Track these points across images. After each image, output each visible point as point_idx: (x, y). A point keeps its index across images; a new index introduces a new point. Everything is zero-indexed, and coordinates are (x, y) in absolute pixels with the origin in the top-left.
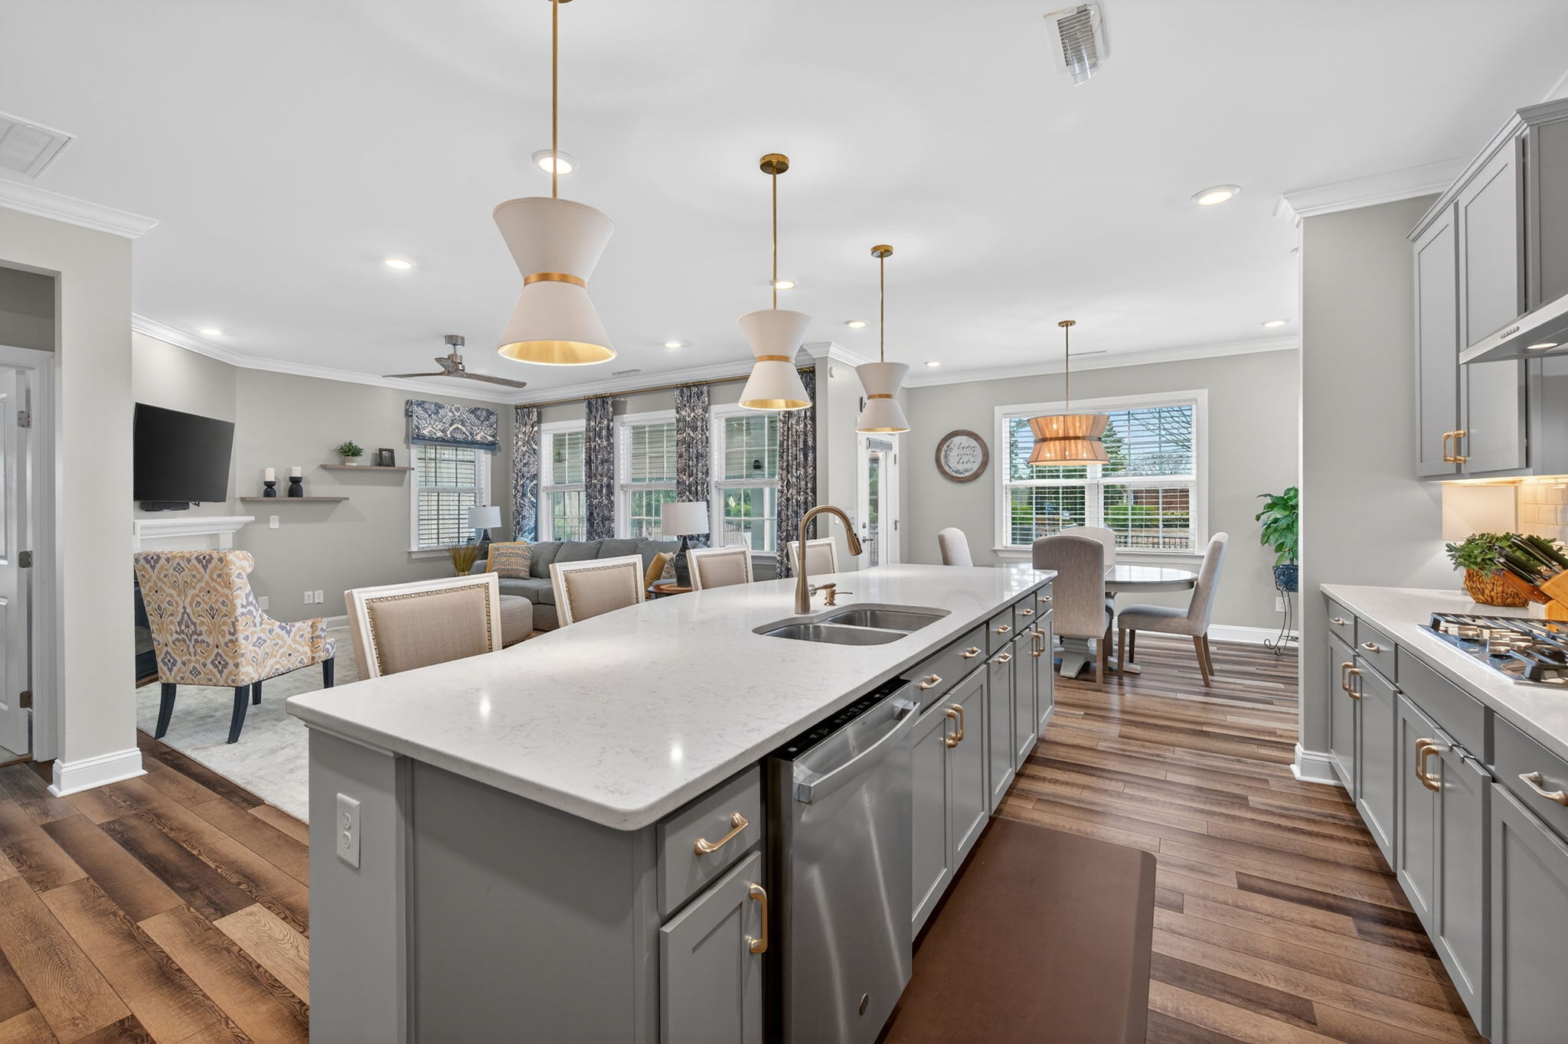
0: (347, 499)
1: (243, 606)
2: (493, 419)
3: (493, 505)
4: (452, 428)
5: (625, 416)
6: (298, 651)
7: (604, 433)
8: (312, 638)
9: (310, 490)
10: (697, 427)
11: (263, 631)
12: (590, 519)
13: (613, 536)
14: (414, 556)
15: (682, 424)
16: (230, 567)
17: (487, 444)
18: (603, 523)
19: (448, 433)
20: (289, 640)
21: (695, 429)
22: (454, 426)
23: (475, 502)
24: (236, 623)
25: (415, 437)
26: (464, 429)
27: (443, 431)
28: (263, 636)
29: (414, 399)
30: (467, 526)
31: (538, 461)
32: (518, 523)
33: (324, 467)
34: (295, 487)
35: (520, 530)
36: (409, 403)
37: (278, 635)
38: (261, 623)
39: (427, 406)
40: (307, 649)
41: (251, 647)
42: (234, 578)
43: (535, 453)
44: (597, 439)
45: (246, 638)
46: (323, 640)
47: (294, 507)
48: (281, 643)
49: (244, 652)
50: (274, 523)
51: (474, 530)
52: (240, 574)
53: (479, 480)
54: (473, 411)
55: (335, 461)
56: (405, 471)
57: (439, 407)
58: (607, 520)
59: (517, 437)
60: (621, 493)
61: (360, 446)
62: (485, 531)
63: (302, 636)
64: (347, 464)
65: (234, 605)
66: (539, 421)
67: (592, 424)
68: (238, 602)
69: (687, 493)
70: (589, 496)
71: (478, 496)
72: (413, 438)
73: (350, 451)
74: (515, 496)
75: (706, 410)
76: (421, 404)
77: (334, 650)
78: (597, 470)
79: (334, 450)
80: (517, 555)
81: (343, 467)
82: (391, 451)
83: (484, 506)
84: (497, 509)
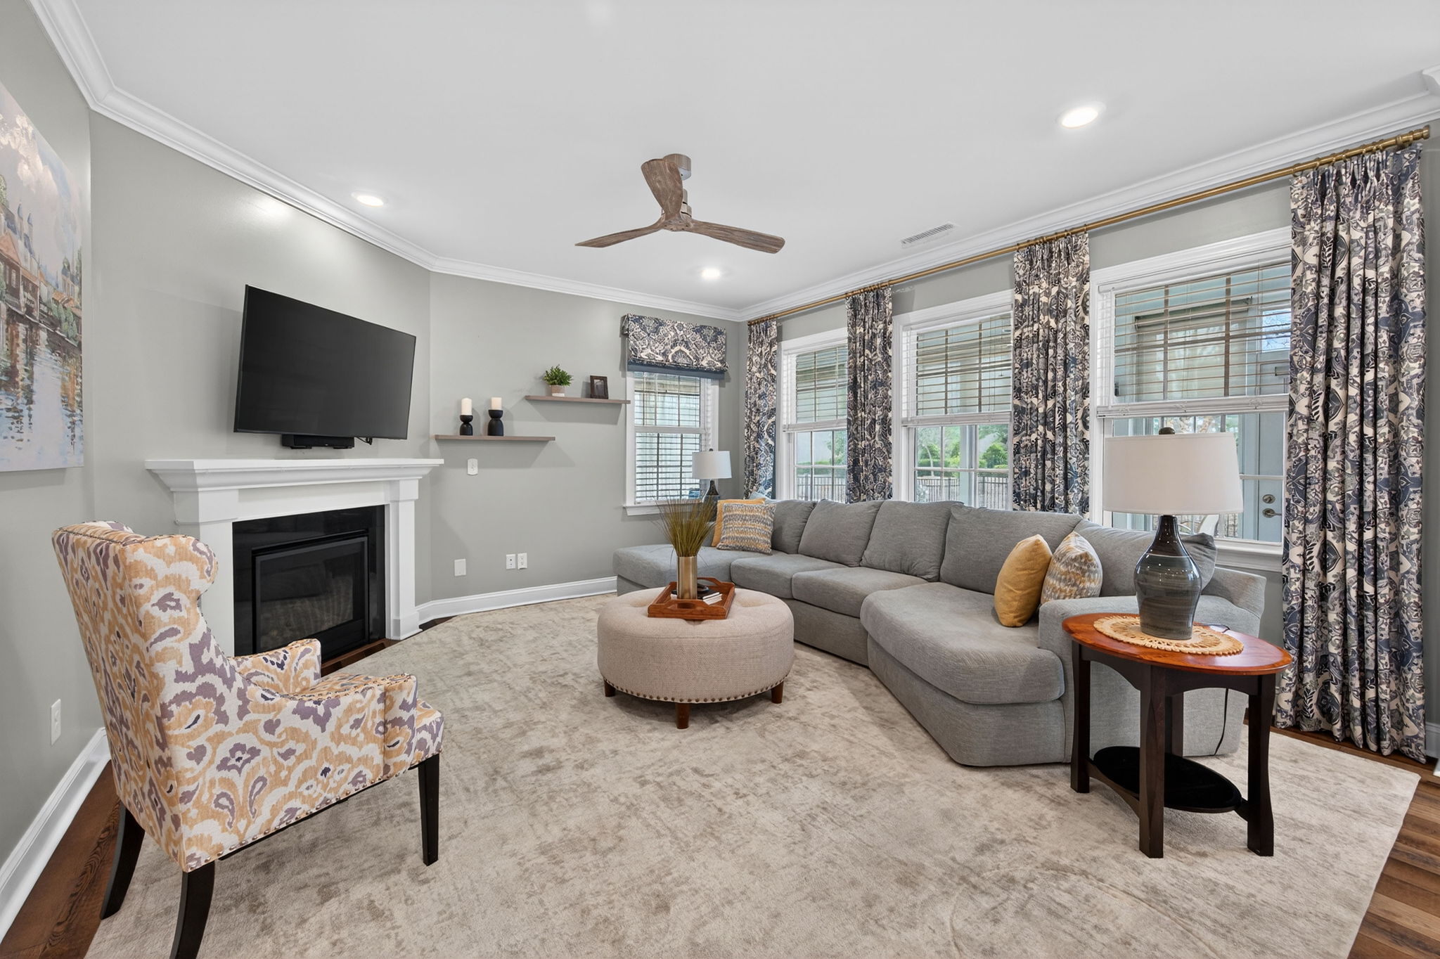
0: (554, 439)
1: (181, 677)
2: (721, 339)
3: (722, 448)
4: (673, 351)
5: (910, 314)
6: (349, 760)
7: (879, 341)
8: (385, 724)
9: (513, 427)
10: (1065, 312)
11: (249, 728)
12: (854, 469)
13: (890, 496)
14: (630, 513)
15: (1025, 311)
16: (137, 581)
17: (715, 372)
18: (875, 476)
19: (670, 358)
20: (323, 740)
21: (1060, 313)
22: (677, 349)
23: (701, 446)
24: (165, 721)
25: (633, 363)
26: (687, 352)
27: (664, 354)
28: (249, 740)
29: (631, 312)
30: (691, 475)
31: (778, 391)
32: (752, 473)
33: (528, 399)
34: (495, 422)
35: (755, 481)
36: (625, 319)
37: (294, 733)
38: (242, 712)
39: (645, 322)
40: (374, 751)
41: (213, 773)
42: (149, 608)
43: (773, 381)
44: (867, 351)
45: (197, 755)
46: (406, 729)
47: (494, 449)
48: (300, 748)
49: (191, 788)
50: (473, 469)
51: (698, 481)
52: (169, 596)
53: (706, 417)
54: (699, 330)
55: (540, 391)
56: (618, 405)
57: (659, 323)
58: (880, 470)
59: (751, 360)
60: (903, 431)
61: (568, 372)
62: (712, 482)
63: (357, 723)
64: (554, 395)
65: (154, 676)
66: (779, 339)
67: (860, 330)
68: (167, 670)
69: (1041, 428)
70: (852, 437)
71: (703, 437)
72: (630, 363)
73: (557, 379)
74: (748, 438)
75: (1084, 279)
76: (638, 320)
77: (439, 739)
78: (866, 397)
79: (541, 378)
80: (756, 519)
81: (549, 398)
82: (604, 379)
83: (711, 450)
84: (726, 454)
